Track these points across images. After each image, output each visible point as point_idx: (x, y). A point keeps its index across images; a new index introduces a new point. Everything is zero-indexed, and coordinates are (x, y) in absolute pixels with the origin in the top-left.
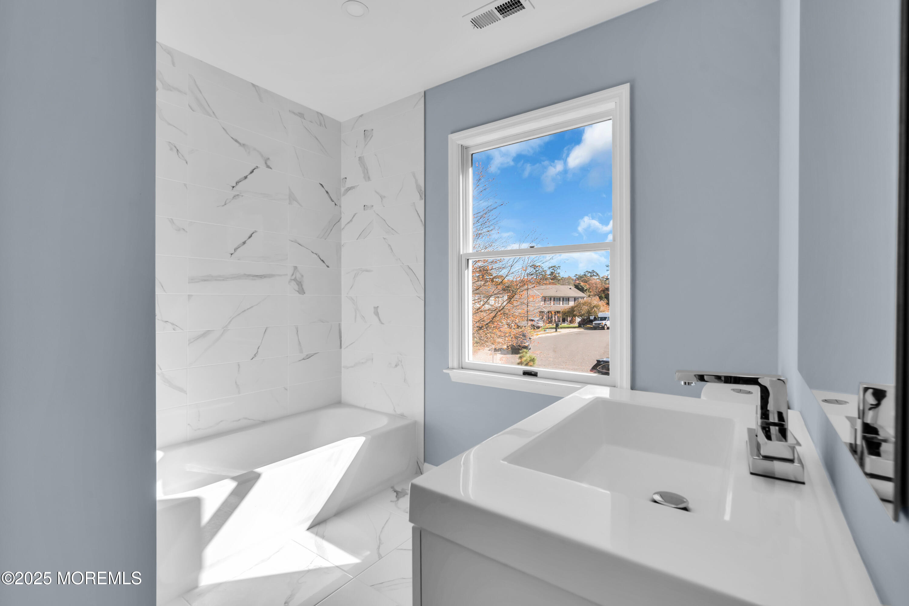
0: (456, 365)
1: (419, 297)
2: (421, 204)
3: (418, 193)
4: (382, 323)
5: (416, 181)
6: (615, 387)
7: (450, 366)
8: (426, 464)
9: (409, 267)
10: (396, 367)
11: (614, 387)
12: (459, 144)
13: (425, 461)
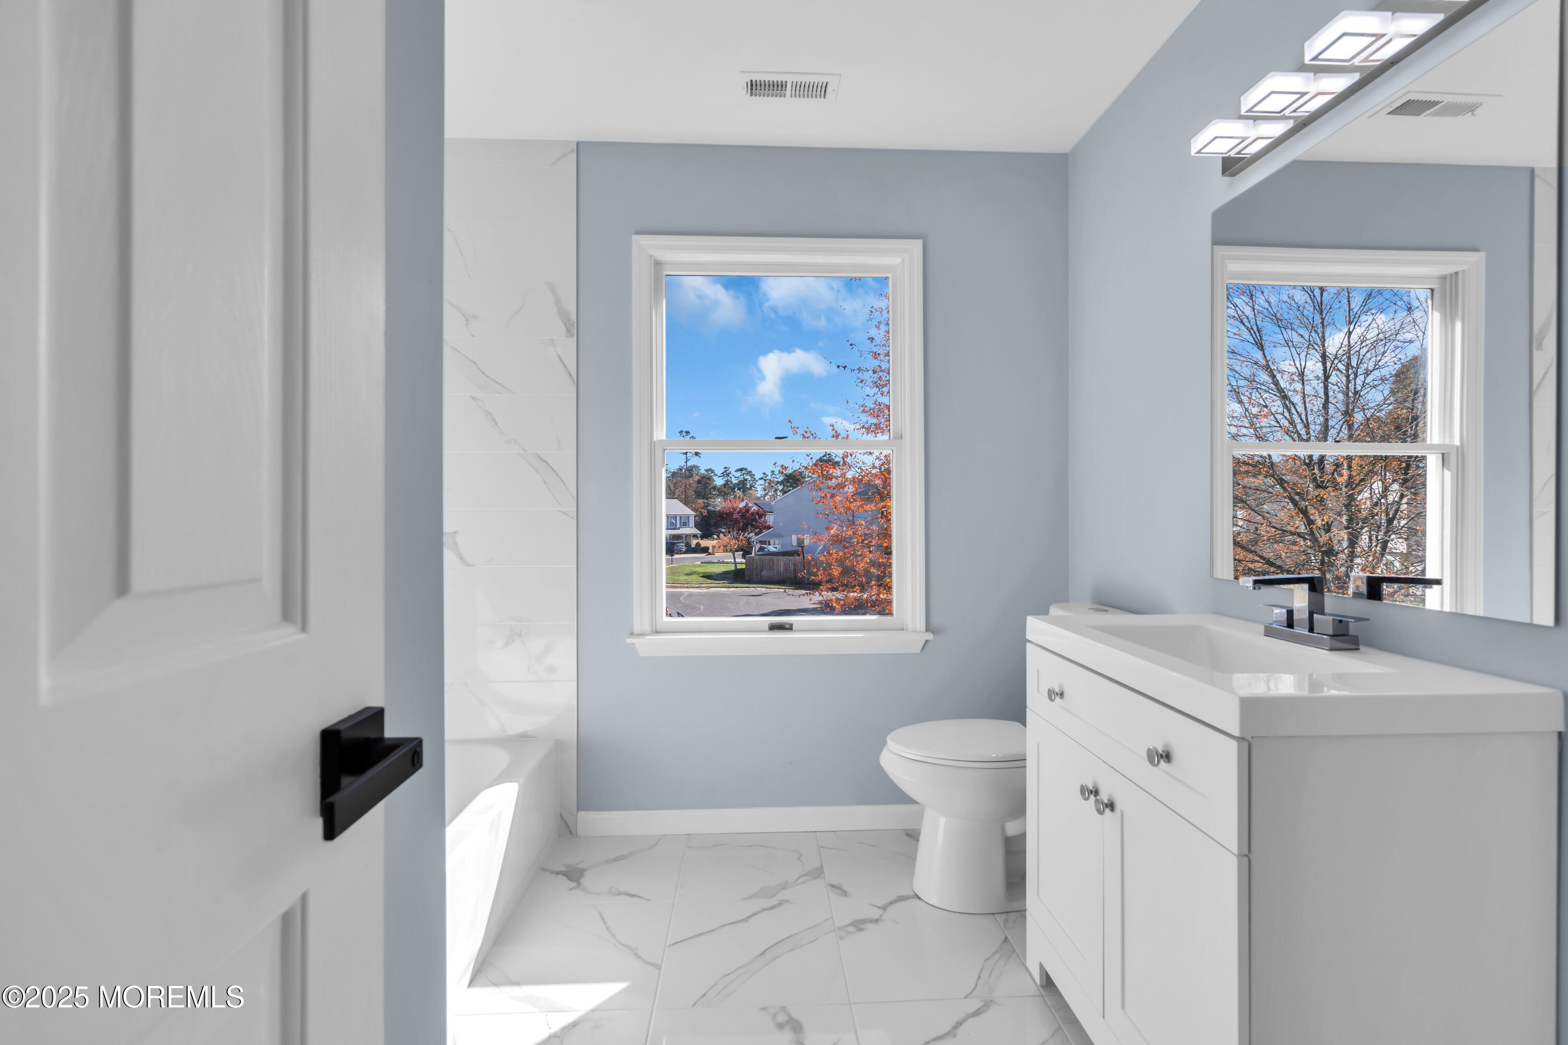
0: (647, 627)
1: (565, 514)
2: (567, 348)
3: (563, 324)
4: (468, 564)
5: (558, 302)
6: (903, 630)
7: (637, 629)
8: (582, 814)
9: (540, 457)
10: (508, 646)
11: (901, 630)
12: (651, 256)
13: (579, 808)
